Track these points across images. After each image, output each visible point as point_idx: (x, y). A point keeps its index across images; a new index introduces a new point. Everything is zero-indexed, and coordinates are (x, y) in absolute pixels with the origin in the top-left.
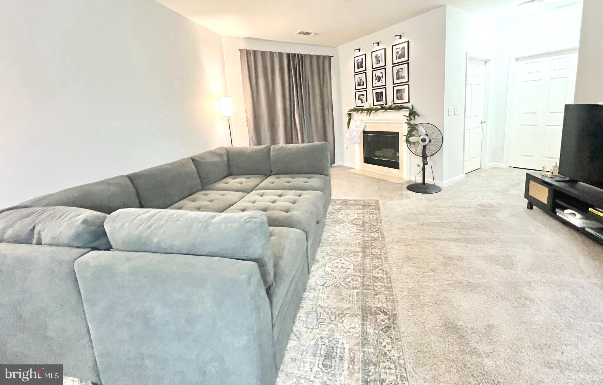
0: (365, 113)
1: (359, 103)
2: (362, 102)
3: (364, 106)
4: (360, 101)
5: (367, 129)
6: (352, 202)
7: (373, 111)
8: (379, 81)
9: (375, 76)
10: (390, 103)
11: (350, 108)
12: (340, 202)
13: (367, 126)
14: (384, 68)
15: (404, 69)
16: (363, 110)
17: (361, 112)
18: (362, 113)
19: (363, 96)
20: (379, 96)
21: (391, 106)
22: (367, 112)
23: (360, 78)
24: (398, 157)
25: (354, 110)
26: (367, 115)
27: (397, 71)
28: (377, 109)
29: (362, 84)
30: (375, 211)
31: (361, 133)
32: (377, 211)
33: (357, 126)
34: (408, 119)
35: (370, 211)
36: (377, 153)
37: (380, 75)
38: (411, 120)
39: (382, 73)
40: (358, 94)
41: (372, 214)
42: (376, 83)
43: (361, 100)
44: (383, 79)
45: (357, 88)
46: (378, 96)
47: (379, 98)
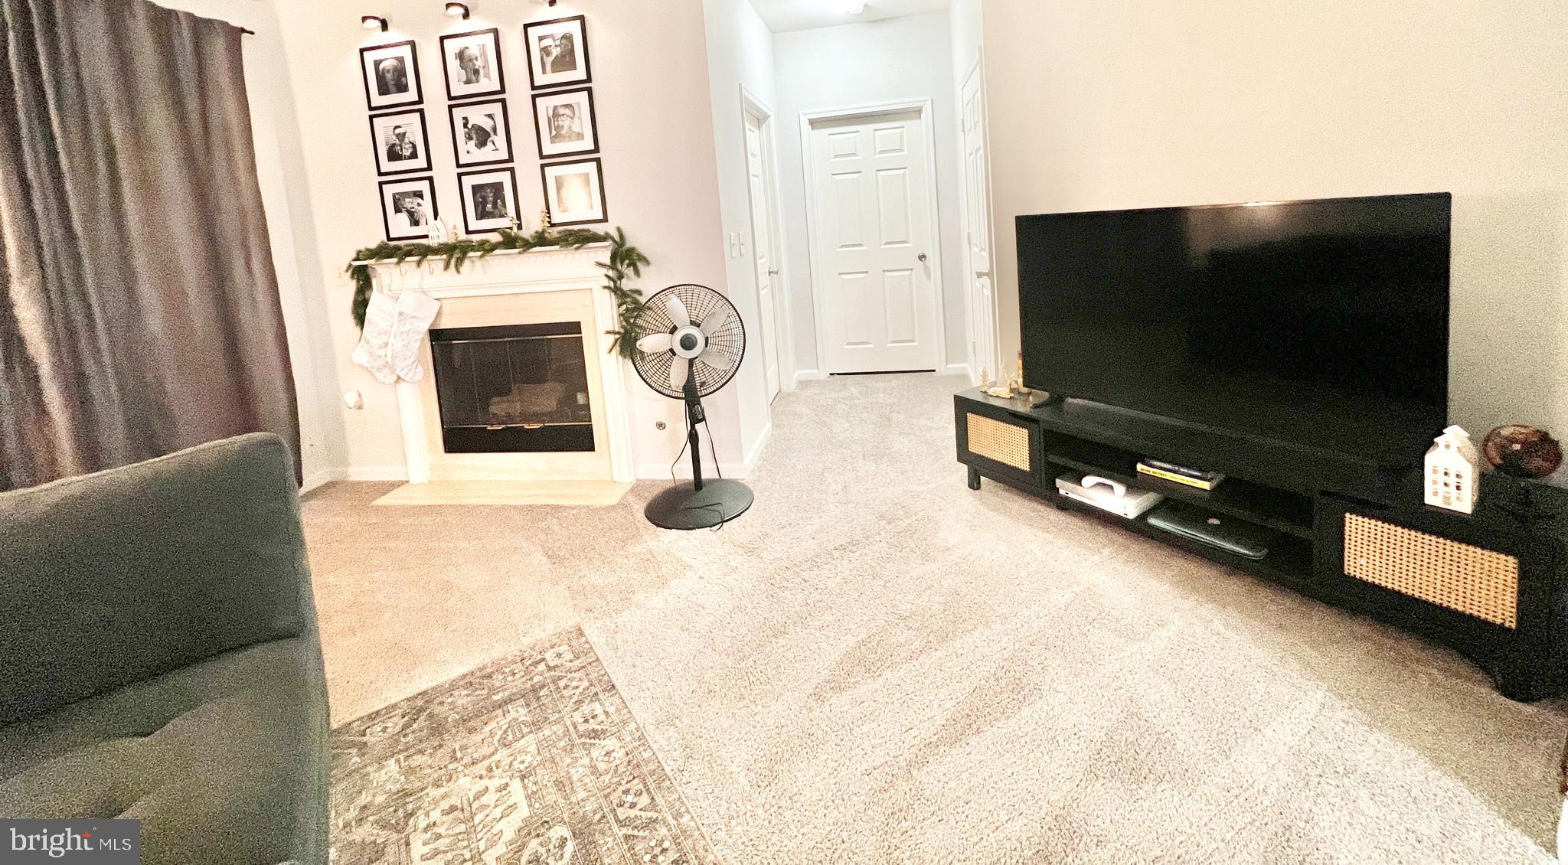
0: (436, 262)
1: (400, 225)
2: (415, 222)
3: (426, 237)
4: (403, 217)
5: (446, 324)
6: (463, 699)
7: (471, 254)
8: (482, 144)
9: (465, 126)
10: (533, 224)
11: (362, 248)
12: (394, 724)
13: (445, 309)
14: (498, 97)
15: (576, 108)
16: (425, 252)
17: (416, 258)
18: (425, 264)
19: (419, 200)
20: (488, 201)
21: (543, 231)
22: (444, 256)
23: (398, 131)
24: (587, 407)
25: (383, 252)
26: (447, 267)
27: (551, 114)
28: (486, 246)
29: (407, 152)
30: (598, 708)
31: (423, 340)
32: (610, 703)
33: (401, 314)
34: (611, 273)
35: (578, 717)
36: (499, 407)
37: (487, 125)
38: (621, 277)
39: (490, 116)
40: (389, 190)
41: (595, 734)
42: (471, 153)
43: (411, 214)
44: (500, 139)
45: (387, 166)
46: (484, 198)
47: (489, 206)
